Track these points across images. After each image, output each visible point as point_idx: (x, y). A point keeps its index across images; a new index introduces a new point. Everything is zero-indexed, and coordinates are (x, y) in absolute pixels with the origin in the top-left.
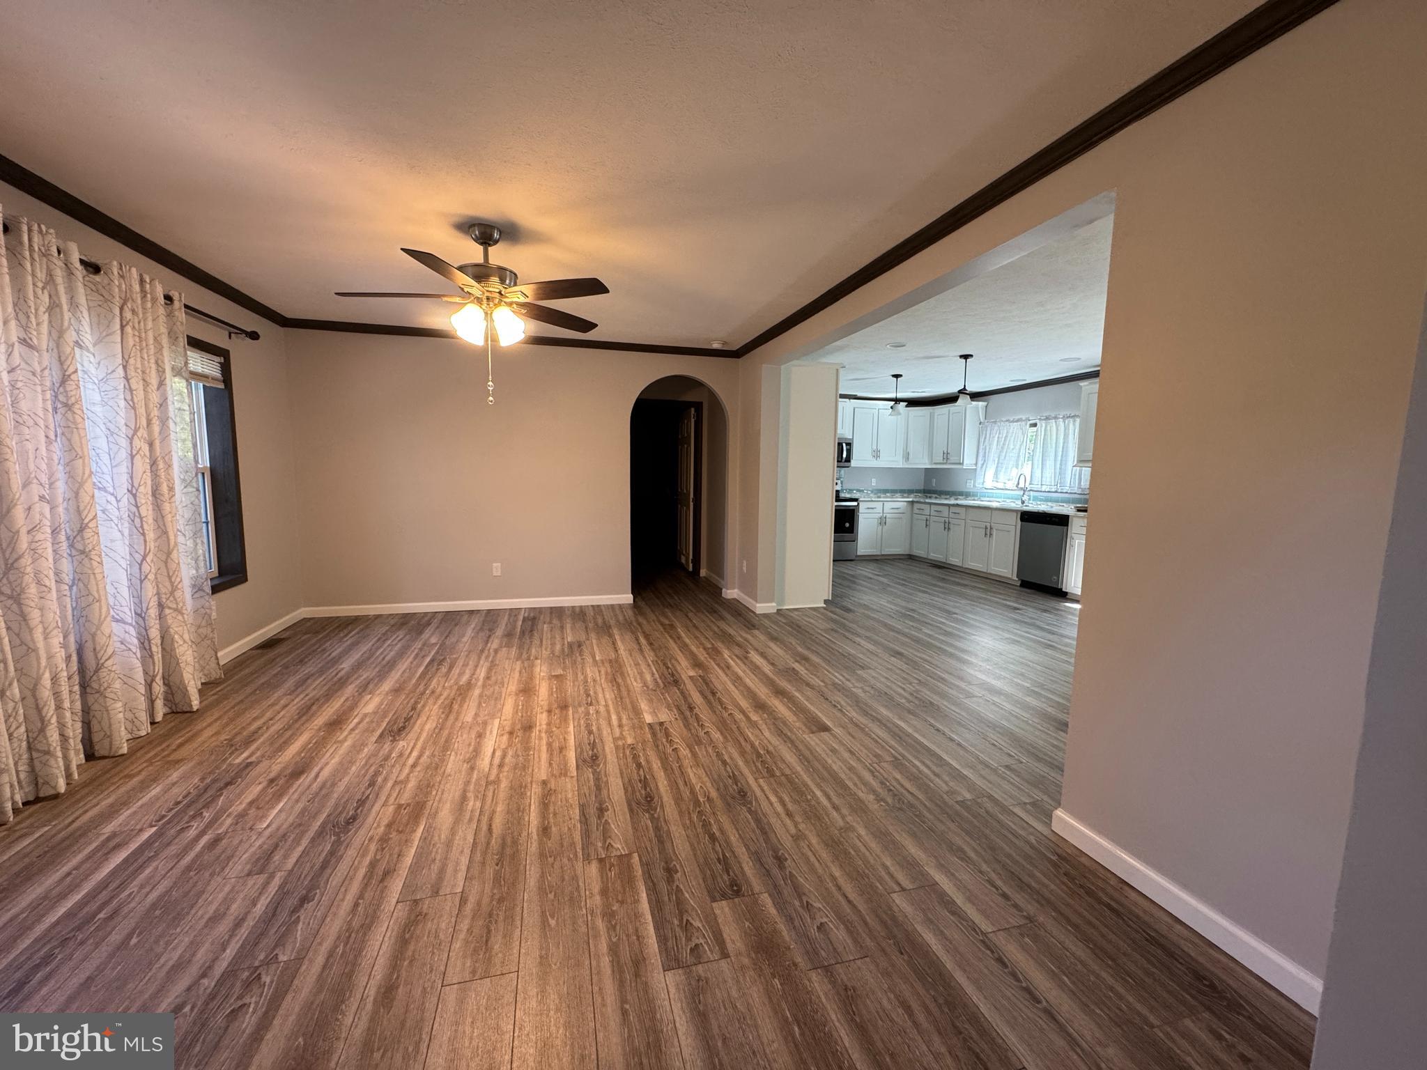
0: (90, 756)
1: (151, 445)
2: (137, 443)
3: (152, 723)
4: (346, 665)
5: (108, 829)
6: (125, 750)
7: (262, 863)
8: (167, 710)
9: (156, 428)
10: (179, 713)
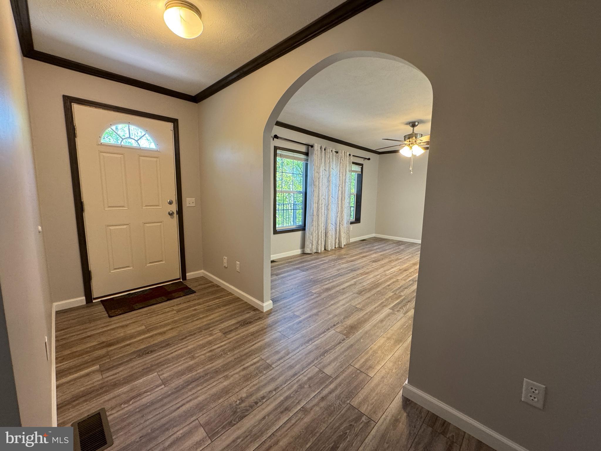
0: (325, 249)
1: (342, 188)
2: (340, 188)
3: (335, 248)
4: (375, 248)
5: (322, 259)
6: (329, 250)
7: (338, 270)
8: (338, 246)
9: (343, 184)
10: (340, 248)
